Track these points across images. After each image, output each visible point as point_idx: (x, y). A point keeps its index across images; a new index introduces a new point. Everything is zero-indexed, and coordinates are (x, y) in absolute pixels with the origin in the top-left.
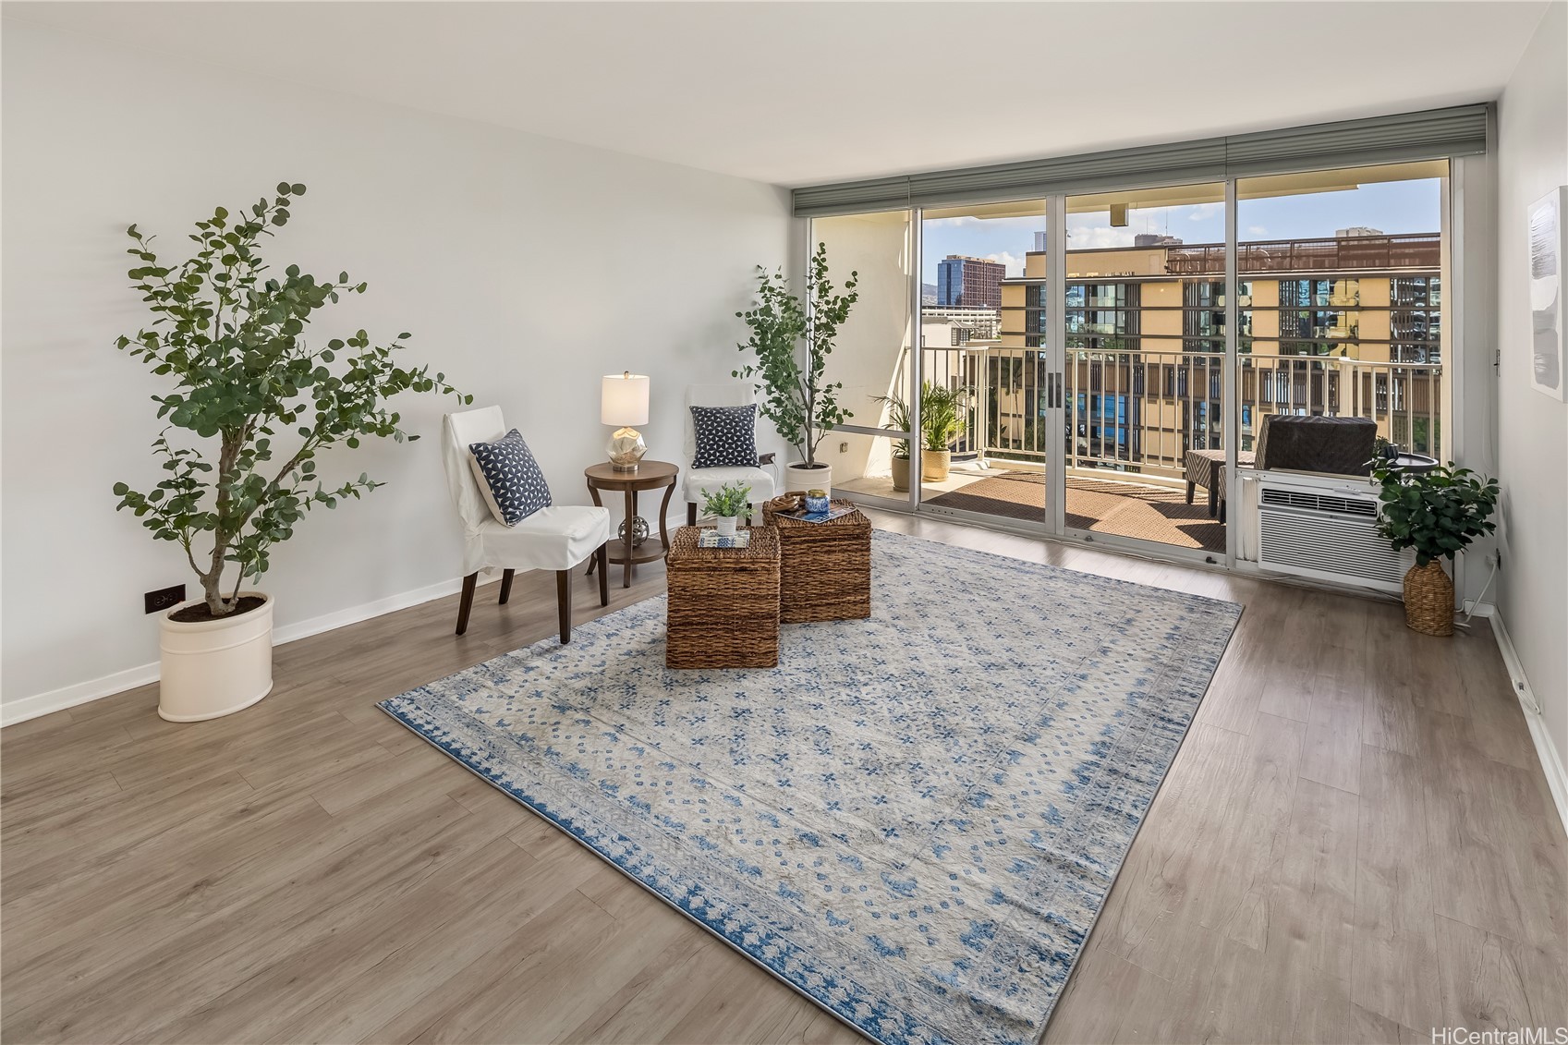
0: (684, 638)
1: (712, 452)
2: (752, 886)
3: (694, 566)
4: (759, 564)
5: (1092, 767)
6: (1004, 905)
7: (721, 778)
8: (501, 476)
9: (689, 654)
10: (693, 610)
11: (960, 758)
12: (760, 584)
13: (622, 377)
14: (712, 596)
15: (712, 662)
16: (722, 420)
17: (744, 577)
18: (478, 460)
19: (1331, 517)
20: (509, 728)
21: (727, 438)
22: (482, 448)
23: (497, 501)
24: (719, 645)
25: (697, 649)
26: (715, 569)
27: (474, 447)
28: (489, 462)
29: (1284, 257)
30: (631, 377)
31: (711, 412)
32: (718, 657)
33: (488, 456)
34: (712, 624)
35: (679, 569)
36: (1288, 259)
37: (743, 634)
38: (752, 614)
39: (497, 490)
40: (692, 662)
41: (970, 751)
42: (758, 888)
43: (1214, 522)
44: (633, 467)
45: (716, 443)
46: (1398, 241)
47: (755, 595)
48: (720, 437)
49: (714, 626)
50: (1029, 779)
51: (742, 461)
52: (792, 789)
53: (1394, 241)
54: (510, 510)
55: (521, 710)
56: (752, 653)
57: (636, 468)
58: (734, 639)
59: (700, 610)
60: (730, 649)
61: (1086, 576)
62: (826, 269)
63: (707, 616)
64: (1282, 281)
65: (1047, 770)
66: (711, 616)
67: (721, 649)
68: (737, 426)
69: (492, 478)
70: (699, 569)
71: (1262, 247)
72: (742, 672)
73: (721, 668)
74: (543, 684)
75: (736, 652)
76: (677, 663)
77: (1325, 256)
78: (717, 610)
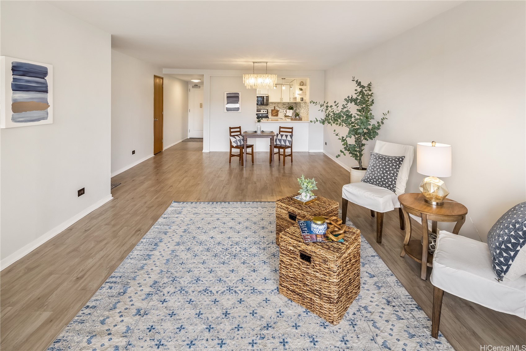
5: (152, 250)
11: (194, 238)
13: (430, 144)
30: (437, 145)
41: (192, 241)
50: (173, 239)
65: (167, 243)
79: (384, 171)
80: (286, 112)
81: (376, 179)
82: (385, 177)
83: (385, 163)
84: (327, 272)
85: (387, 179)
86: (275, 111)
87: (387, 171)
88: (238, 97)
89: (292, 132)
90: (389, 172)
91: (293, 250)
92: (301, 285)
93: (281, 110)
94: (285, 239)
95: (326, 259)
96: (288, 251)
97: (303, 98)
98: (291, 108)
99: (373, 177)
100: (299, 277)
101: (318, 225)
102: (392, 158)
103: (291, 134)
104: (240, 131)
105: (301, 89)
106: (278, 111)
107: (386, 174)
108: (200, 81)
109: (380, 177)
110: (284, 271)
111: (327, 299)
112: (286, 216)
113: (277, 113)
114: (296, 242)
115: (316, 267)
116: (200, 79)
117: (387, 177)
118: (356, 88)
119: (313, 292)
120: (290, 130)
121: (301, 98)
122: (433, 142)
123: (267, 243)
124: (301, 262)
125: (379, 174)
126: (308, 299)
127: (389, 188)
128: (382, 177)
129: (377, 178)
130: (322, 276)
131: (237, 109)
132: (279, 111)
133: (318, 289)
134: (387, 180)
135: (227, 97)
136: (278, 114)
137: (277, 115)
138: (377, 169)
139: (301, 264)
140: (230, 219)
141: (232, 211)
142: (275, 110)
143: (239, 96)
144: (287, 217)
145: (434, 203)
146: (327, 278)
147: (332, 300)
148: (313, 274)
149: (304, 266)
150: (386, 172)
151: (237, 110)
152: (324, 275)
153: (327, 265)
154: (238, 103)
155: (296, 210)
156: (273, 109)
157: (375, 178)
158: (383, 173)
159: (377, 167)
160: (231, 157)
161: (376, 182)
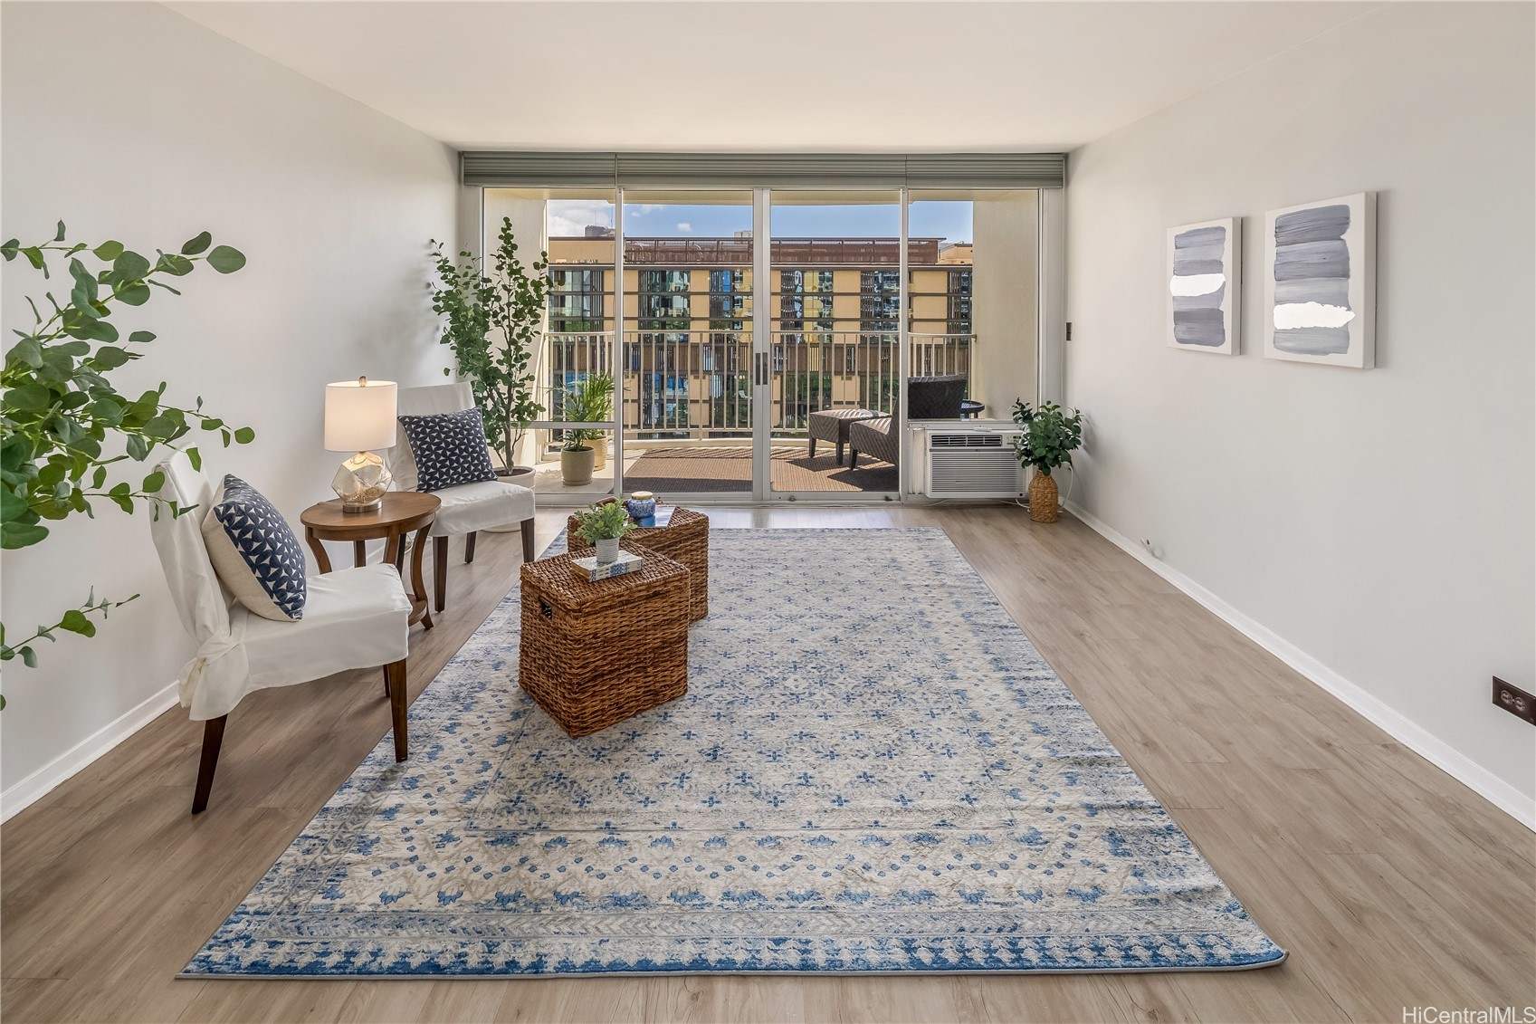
0: (593, 695)
1: (444, 470)
2: (944, 910)
3: (606, 604)
4: (672, 584)
6: (1099, 812)
7: (782, 826)
8: (268, 548)
9: (599, 713)
10: (604, 659)
11: (932, 712)
12: (672, 606)
13: (356, 384)
14: (624, 636)
15: (624, 712)
16: (451, 430)
17: (658, 603)
18: (228, 530)
19: (977, 450)
20: (466, 897)
21: (461, 451)
22: (232, 511)
23: (266, 588)
24: (630, 690)
25: (607, 703)
26: (628, 602)
27: (221, 509)
28: (245, 530)
29: (711, 252)
30: (370, 383)
31: (433, 421)
32: (631, 704)
33: (243, 522)
34: (623, 669)
35: (589, 614)
36: (716, 254)
37: (655, 668)
38: (664, 643)
39: (264, 570)
40: (603, 721)
42: (949, 908)
43: (843, 469)
44: (376, 505)
45: (448, 458)
46: (786, 243)
47: (667, 620)
48: (452, 451)
49: (626, 670)
51: (478, 476)
52: (852, 802)
53: (783, 243)
54: (290, 595)
55: (452, 868)
56: (665, 686)
57: (380, 506)
58: (646, 677)
59: (611, 655)
60: (643, 690)
61: (823, 531)
62: (515, 247)
63: (619, 660)
64: (712, 271)
66: (623, 659)
67: (633, 694)
68: (469, 434)
69: (254, 553)
70: (611, 607)
71: (697, 242)
72: (661, 711)
73: (634, 716)
74: (439, 824)
75: (648, 691)
76: (586, 728)
77: (741, 252)
78: (629, 649)
123: (711, 699)
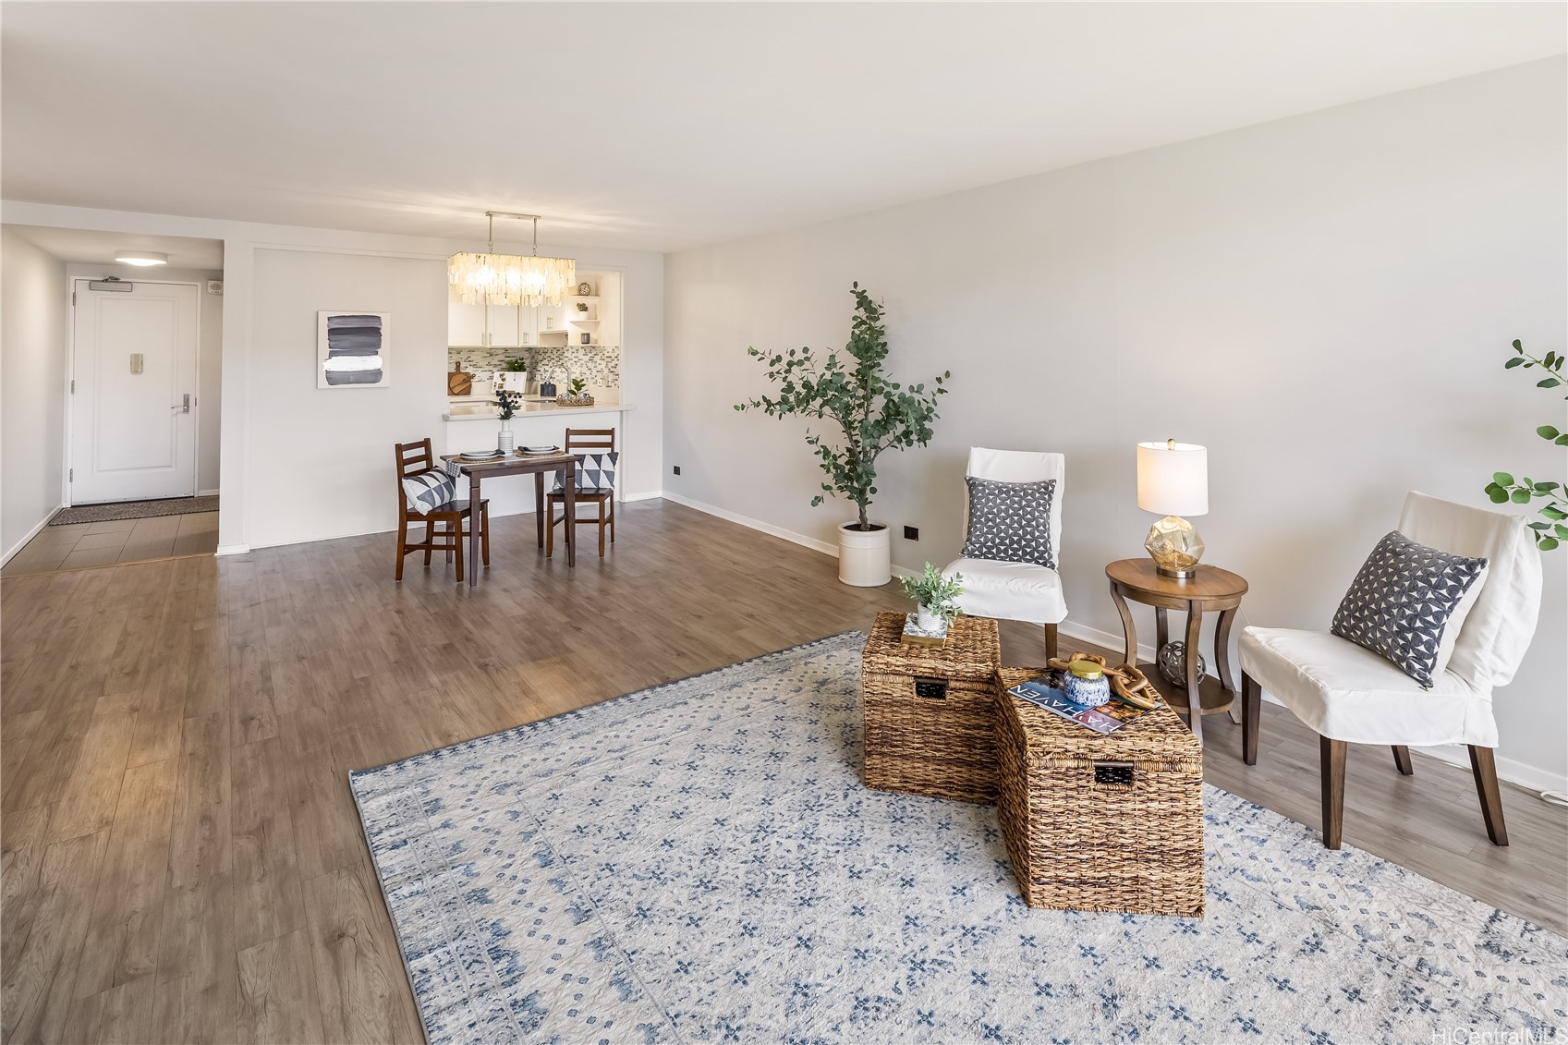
5: (509, 978)
6: (439, 824)
11: (612, 870)
13: (1164, 445)
30: (1177, 447)
41: (616, 882)
50: (538, 906)
65: (538, 929)
79: (1024, 522)
80: (503, 380)
81: (1006, 544)
82: (1029, 537)
83: (1021, 502)
84: (1179, 789)
85: (1035, 539)
86: (458, 379)
87: (1029, 522)
88: (376, 332)
89: (611, 445)
90: (1034, 523)
91: (1075, 769)
92: (1102, 853)
93: (480, 374)
94: (1051, 746)
95: (1178, 757)
96: (1060, 776)
97: (588, 335)
98: (516, 366)
99: (997, 541)
100: (1096, 835)
101: (1091, 681)
102: (1031, 487)
103: (609, 450)
104: (427, 457)
105: (583, 308)
106: (469, 378)
107: (1029, 529)
108: (165, 263)
109: (1015, 538)
110: (1049, 835)
111: (1181, 858)
112: (905, 693)
113: (469, 384)
114: (1084, 742)
115: (1149, 789)
116: (164, 256)
117: (1032, 534)
118: (857, 313)
119: (1141, 857)
120: (607, 439)
121: (583, 334)
122: (1170, 440)
124: (1102, 791)
125: (1011, 531)
126: (1126, 883)
127: (1041, 561)
128: (1021, 538)
129: (1007, 541)
130: (1165, 805)
131: (375, 376)
132: (473, 376)
133: (1155, 843)
134: (1034, 544)
135: (332, 332)
136: (470, 386)
137: (467, 392)
138: (1004, 519)
139: (1102, 796)
140: (645, 763)
141: (617, 736)
142: (461, 373)
143: (379, 329)
144: (910, 694)
145: (1182, 574)
146: (1180, 806)
147: (1195, 855)
148: (1139, 810)
149: (1113, 800)
150: (1029, 524)
151: (371, 378)
152: (1172, 799)
153: (1180, 771)
154: (377, 353)
155: (940, 665)
156: (453, 370)
157: (1002, 543)
158: (1022, 527)
159: (1003, 514)
160: (405, 553)
161: (1005, 551)
